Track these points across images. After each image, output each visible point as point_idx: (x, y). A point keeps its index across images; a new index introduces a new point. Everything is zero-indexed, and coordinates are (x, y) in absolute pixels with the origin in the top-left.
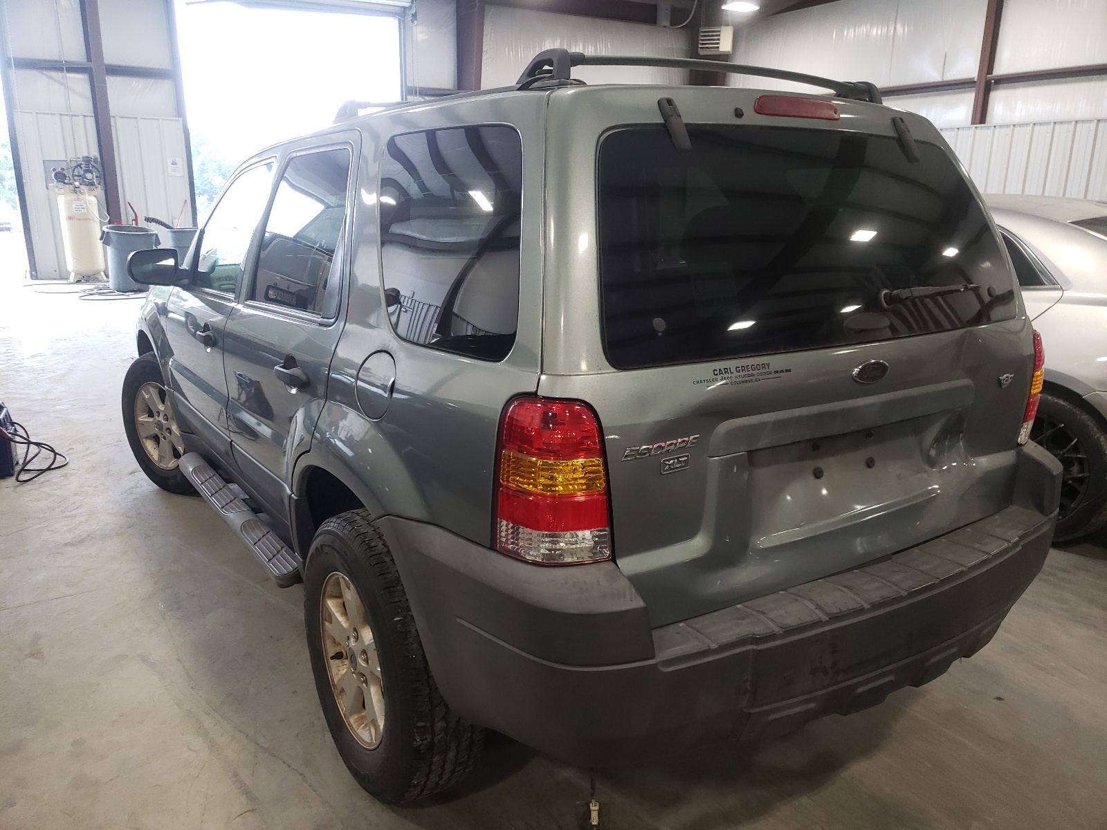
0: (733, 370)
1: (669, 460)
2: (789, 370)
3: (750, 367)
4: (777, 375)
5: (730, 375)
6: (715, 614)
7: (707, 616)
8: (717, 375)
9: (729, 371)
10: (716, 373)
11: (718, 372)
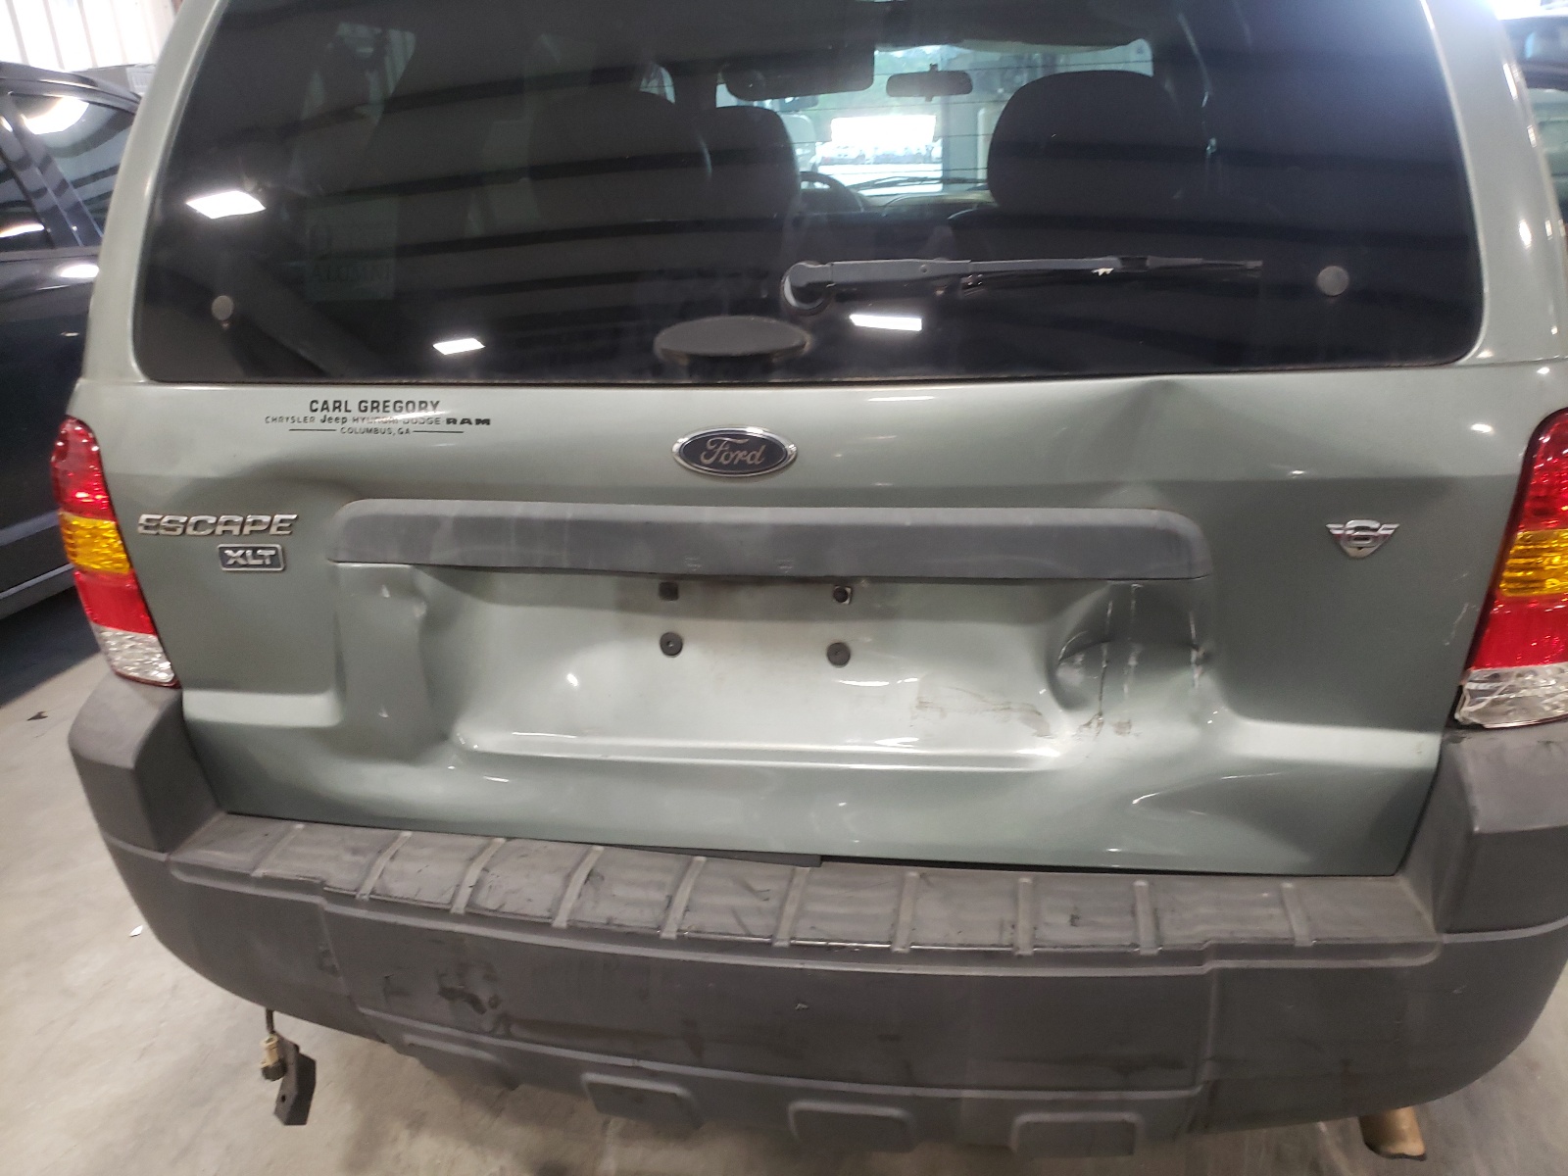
0: (353, 406)
1: (235, 550)
2: (487, 422)
3: (391, 404)
4: (451, 427)
5: (342, 414)
6: (358, 831)
7: (331, 828)
8: (316, 410)
9: (343, 407)
10: (315, 406)
11: (319, 406)
